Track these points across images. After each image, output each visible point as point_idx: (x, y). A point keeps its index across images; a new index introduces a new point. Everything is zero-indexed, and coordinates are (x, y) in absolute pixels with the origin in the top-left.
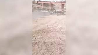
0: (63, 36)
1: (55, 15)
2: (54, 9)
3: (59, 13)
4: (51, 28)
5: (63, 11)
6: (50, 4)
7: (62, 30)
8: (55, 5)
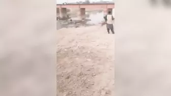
0: (87, 61)
1: (72, 27)
2: (68, 16)
3: (77, 24)
4: (66, 50)
5: (83, 19)
6: (60, 9)
7: (84, 51)
8: (69, 11)
